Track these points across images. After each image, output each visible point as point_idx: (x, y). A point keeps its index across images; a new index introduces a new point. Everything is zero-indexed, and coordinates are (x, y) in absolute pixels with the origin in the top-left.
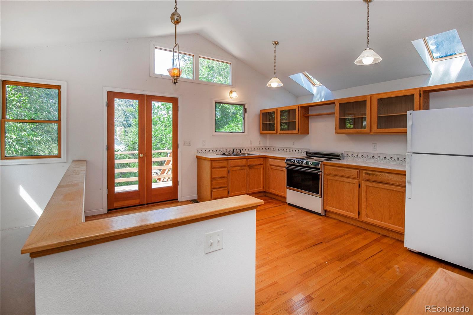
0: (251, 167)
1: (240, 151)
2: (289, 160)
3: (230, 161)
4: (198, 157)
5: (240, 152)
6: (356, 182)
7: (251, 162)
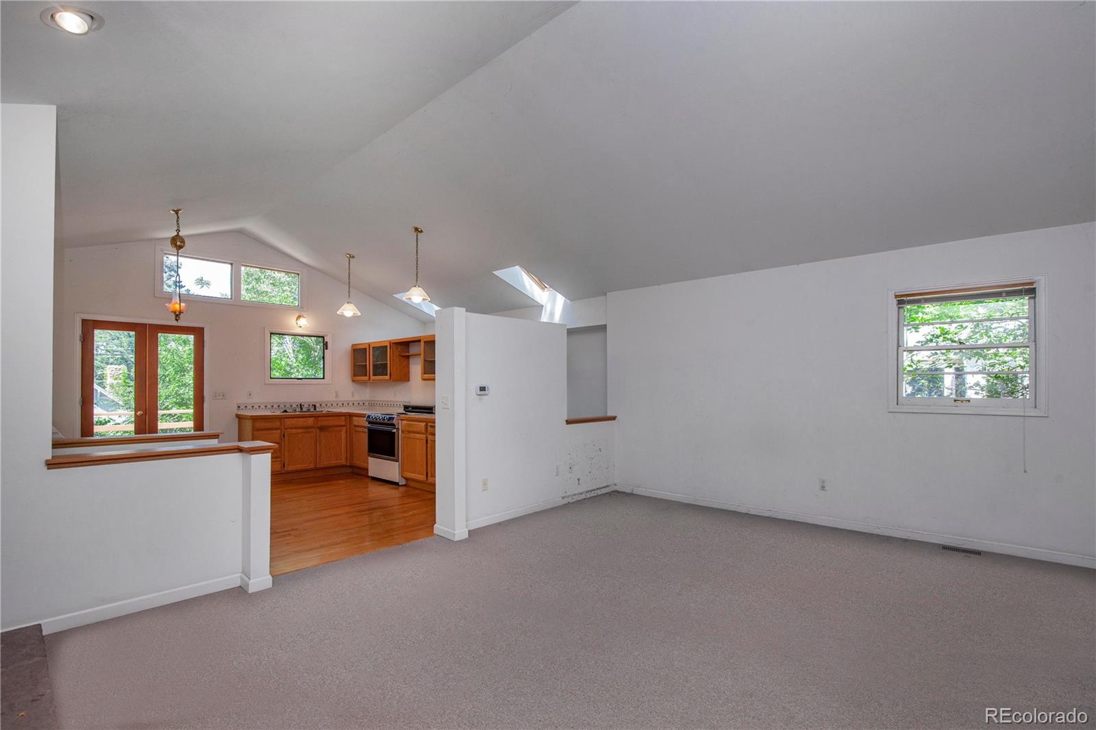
0: (322, 429)
1: (315, 406)
2: (369, 416)
3: (286, 420)
4: (238, 416)
5: (315, 409)
6: (423, 436)
7: (324, 422)
